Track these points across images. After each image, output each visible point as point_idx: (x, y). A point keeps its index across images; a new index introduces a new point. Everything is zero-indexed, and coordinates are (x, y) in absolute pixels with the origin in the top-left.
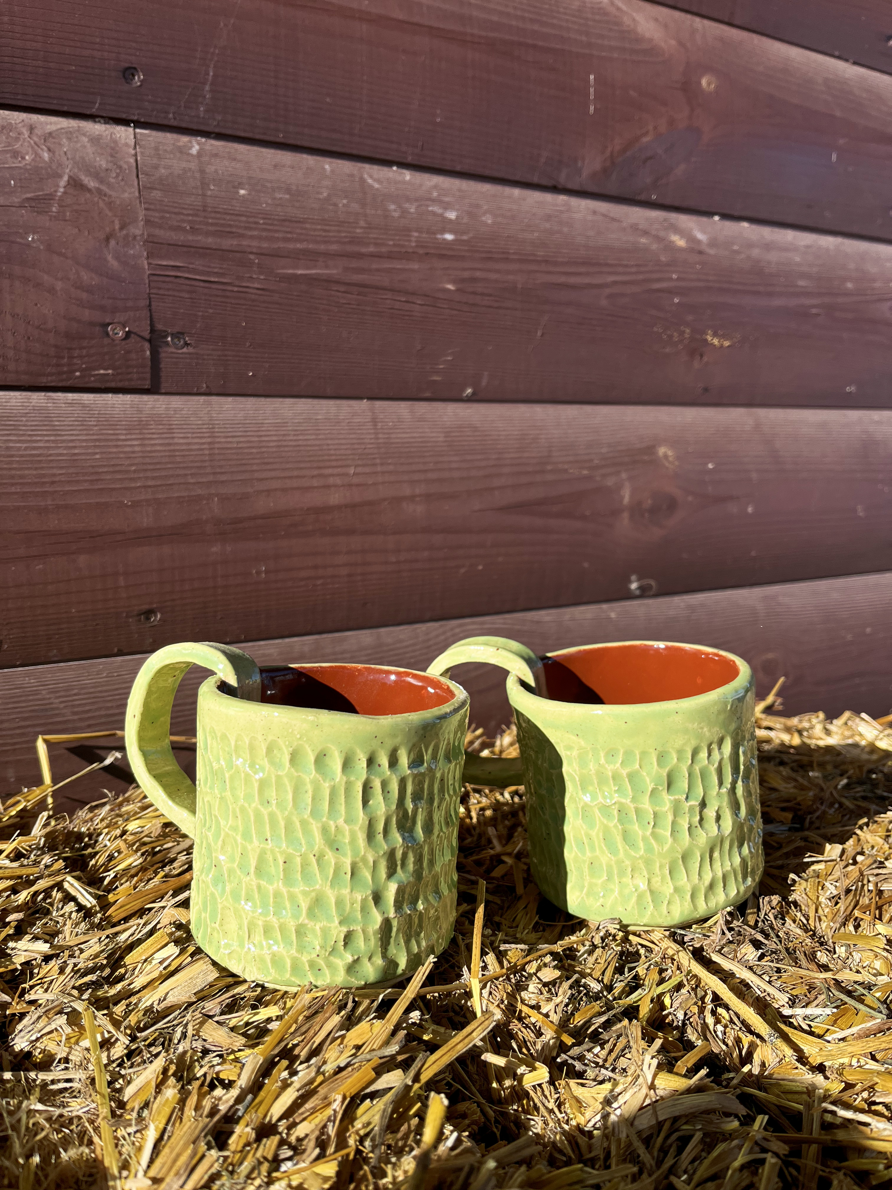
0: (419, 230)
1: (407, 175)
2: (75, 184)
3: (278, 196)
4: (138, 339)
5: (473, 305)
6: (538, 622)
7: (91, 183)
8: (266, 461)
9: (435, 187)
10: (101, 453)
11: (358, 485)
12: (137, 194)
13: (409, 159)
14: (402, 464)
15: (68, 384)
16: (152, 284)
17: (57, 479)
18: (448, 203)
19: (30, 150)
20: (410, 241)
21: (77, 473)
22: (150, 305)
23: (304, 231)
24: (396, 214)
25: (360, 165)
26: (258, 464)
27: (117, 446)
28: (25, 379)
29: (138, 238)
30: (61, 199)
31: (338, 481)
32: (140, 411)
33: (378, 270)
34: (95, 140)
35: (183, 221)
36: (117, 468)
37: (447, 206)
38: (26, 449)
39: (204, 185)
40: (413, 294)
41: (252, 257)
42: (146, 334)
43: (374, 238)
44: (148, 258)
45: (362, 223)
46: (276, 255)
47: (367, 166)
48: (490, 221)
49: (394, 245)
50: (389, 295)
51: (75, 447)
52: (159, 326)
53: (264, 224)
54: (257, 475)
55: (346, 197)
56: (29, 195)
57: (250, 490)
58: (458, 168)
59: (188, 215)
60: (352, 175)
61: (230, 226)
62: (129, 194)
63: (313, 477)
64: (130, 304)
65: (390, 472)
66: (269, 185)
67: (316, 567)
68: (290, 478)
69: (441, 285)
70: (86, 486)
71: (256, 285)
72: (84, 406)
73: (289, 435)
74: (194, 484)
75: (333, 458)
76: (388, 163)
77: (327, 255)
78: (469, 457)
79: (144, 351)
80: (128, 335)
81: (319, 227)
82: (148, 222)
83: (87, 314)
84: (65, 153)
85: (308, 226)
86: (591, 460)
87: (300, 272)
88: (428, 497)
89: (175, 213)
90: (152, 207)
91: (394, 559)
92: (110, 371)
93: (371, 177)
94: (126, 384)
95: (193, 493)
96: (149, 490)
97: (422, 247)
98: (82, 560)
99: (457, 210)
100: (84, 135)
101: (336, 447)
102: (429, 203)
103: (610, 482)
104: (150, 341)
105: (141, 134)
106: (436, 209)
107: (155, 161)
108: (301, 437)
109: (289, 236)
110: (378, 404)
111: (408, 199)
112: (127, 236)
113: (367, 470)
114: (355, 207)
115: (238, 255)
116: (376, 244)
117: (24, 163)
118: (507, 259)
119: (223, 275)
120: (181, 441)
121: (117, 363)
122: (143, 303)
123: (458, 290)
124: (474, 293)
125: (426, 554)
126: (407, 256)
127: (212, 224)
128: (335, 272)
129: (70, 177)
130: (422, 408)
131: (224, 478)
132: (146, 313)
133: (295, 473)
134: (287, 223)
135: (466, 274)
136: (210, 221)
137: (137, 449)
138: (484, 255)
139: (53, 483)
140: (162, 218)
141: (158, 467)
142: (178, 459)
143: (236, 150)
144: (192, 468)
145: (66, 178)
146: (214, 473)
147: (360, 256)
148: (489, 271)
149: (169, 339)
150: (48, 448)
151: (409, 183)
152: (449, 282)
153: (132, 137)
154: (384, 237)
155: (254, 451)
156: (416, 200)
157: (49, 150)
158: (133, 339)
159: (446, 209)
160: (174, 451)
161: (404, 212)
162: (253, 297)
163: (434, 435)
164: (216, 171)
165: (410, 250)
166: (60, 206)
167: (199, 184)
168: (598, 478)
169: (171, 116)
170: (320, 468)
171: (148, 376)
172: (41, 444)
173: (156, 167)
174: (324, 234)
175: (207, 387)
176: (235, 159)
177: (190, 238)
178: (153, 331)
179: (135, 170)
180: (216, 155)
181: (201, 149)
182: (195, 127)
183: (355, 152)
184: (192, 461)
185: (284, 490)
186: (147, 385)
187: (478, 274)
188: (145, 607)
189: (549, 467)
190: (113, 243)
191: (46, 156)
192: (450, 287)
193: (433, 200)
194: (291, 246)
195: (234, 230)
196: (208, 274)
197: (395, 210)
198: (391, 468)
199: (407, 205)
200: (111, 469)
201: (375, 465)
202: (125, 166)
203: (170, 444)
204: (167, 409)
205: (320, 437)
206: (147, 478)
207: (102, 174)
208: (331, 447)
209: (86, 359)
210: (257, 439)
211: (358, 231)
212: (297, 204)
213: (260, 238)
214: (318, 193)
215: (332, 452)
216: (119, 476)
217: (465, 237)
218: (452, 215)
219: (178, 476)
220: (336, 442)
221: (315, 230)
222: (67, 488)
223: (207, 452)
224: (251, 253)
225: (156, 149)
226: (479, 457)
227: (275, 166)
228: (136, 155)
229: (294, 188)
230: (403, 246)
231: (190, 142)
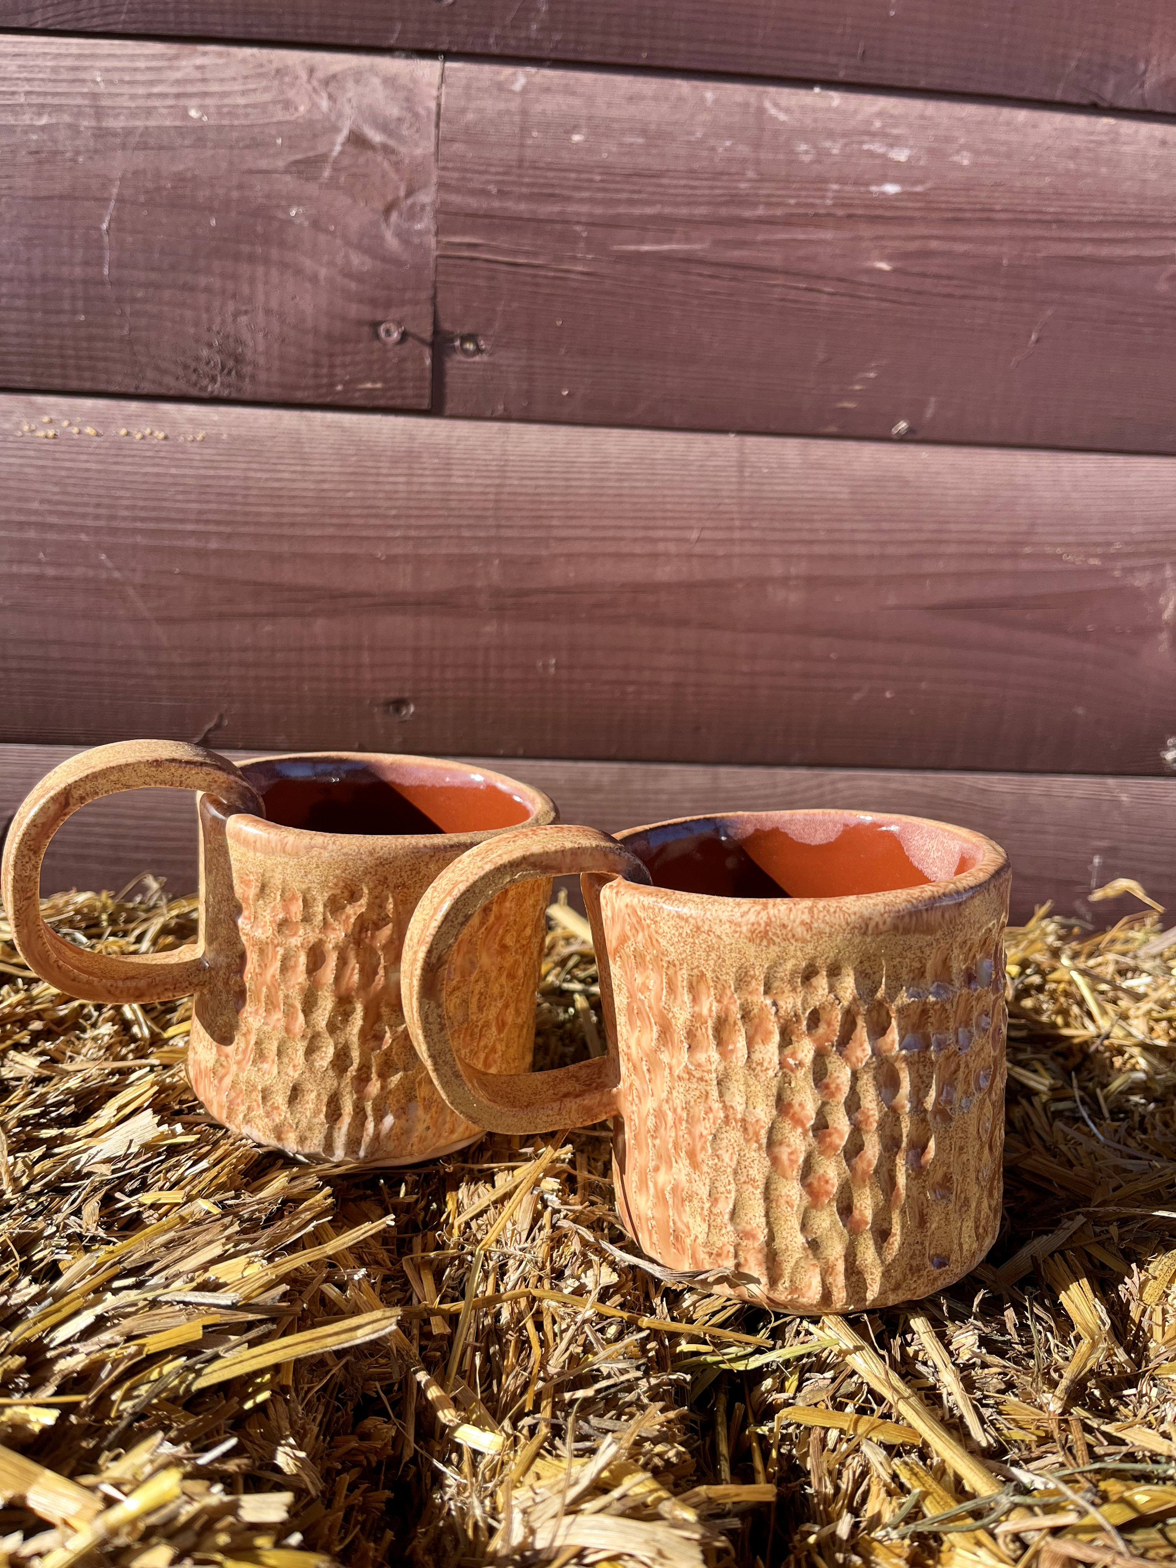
0: (842, 181)
1: (836, 98)
2: (357, 140)
3: (629, 140)
4: (417, 343)
5: (919, 293)
6: (983, 791)
7: (376, 137)
8: (571, 513)
9: (880, 114)
10: (356, 491)
11: (701, 556)
12: (432, 149)
13: (841, 75)
14: (774, 529)
15: (328, 399)
16: (440, 268)
17: (298, 519)
18: (898, 137)
19: (306, 99)
20: (823, 197)
21: (324, 515)
22: (434, 297)
23: (659, 190)
24: (807, 158)
25: (759, 89)
26: (559, 517)
27: (377, 483)
28: (278, 393)
29: (428, 208)
30: (336, 161)
31: (672, 548)
32: (412, 438)
33: (766, 243)
34: (390, 81)
35: (488, 182)
36: (374, 511)
37: (895, 142)
38: (267, 480)
39: (524, 130)
40: (820, 277)
41: (578, 228)
42: (427, 335)
43: (769, 196)
44: (437, 234)
45: (750, 174)
46: (614, 224)
47: (772, 90)
48: (966, 162)
49: (798, 205)
50: (781, 280)
51: (323, 481)
52: (446, 326)
53: (602, 181)
54: (556, 533)
55: (730, 137)
56: (299, 156)
57: (544, 552)
58: (923, 83)
59: (497, 174)
60: (747, 105)
61: (553, 186)
62: (424, 148)
63: (635, 540)
64: (409, 295)
65: (755, 541)
66: (616, 126)
67: (626, 668)
68: (603, 539)
69: (868, 264)
70: (330, 531)
71: (580, 268)
72: (343, 429)
73: (607, 480)
74: (471, 538)
75: (670, 514)
76: (807, 83)
77: (689, 222)
78: (885, 526)
79: (422, 359)
80: (404, 336)
81: (683, 182)
82: (442, 185)
83: (354, 310)
84: (350, 100)
85: (665, 181)
86: (1110, 544)
87: (645, 248)
88: (811, 582)
89: (481, 173)
90: (450, 165)
91: (745, 668)
92: (379, 385)
93: (776, 105)
94: (398, 402)
95: (466, 551)
96: (411, 543)
97: (843, 205)
98: (320, 625)
99: (911, 147)
100: (377, 75)
101: (676, 500)
102: (866, 138)
103: (1141, 581)
104: (433, 345)
105: (451, 69)
106: (877, 147)
107: (463, 103)
108: (626, 484)
109: (636, 196)
110: (751, 441)
111: (831, 135)
112: (413, 205)
113: (720, 535)
114: (744, 150)
115: (558, 227)
116: (769, 204)
117: (296, 115)
118: (989, 220)
119: (535, 254)
120: (460, 481)
121: (389, 375)
122: (425, 295)
123: (895, 271)
124: (924, 275)
125: (798, 665)
126: (817, 220)
127: (528, 185)
128: (697, 247)
129: (351, 132)
130: (821, 449)
131: (508, 533)
132: (428, 309)
133: (610, 533)
134: (635, 179)
135: (913, 246)
136: (527, 180)
137: (401, 487)
138: (949, 215)
139: (292, 525)
140: (463, 179)
141: (426, 512)
142: (453, 504)
143: (577, 80)
144: (469, 517)
145: (345, 133)
146: (499, 527)
147: (742, 222)
148: (954, 239)
149: (457, 343)
150: (294, 480)
151: (836, 110)
152: (881, 259)
153: (438, 73)
154: (783, 192)
155: (556, 499)
156: (844, 135)
157: (330, 97)
158: (410, 343)
159: (892, 146)
160: (450, 493)
161: (822, 155)
162: (576, 285)
163: (835, 489)
164: (543, 112)
165: (822, 211)
166: (334, 169)
167: (517, 130)
168: (1117, 574)
169: (492, 41)
170: (646, 528)
171: (427, 392)
172: (286, 475)
173: (463, 111)
174: (689, 192)
175: (505, 410)
176: (573, 93)
177: (496, 204)
178: (437, 331)
179: (433, 117)
180: (548, 90)
181: (528, 83)
182: (522, 53)
183: (755, 70)
184: (471, 509)
185: (592, 557)
186: (425, 404)
187: (934, 245)
188: (394, 695)
189: (1027, 550)
190: (394, 216)
191: (324, 104)
192: (884, 266)
193: (873, 135)
194: (637, 211)
195: (557, 191)
196: (515, 253)
197: (806, 152)
198: (757, 534)
199: (828, 144)
200: (365, 511)
201: (730, 528)
202: (423, 112)
203: (443, 484)
204: (449, 437)
205: (656, 484)
206: (409, 527)
207: (392, 127)
208: (668, 499)
209: (350, 369)
210: (563, 483)
211: (743, 185)
212: (654, 151)
213: (592, 201)
214: (689, 133)
215: (669, 507)
216: (373, 521)
217: (919, 189)
218: (901, 155)
219: (448, 527)
220: (679, 492)
221: (676, 187)
222: (310, 532)
223: (491, 497)
224: (578, 223)
225: (468, 87)
226: (904, 526)
227: (631, 99)
228: (438, 98)
229: (653, 127)
230: (812, 205)
231: (514, 74)
